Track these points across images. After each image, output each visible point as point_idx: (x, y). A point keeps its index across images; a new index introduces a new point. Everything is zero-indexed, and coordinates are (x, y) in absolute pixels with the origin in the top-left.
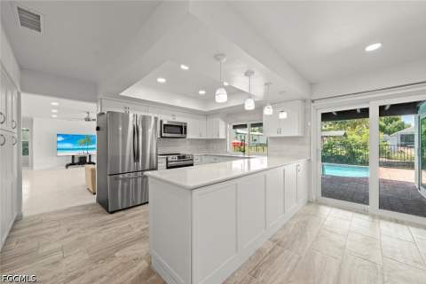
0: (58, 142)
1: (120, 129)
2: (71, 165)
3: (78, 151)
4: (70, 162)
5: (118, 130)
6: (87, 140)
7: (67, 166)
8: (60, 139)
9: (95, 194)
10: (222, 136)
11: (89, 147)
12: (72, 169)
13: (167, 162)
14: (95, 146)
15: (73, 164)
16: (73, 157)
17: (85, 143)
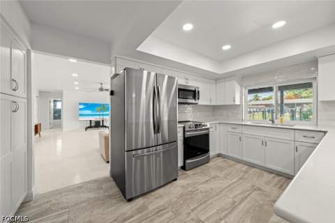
0: (80, 109)
1: (134, 96)
2: (89, 127)
3: (95, 117)
4: (89, 125)
5: (132, 97)
6: (103, 107)
7: (87, 128)
8: (82, 107)
9: (108, 162)
10: (237, 102)
11: (104, 113)
12: (90, 131)
13: (184, 131)
14: (109, 112)
15: (91, 127)
16: (91, 121)
17: (101, 110)
